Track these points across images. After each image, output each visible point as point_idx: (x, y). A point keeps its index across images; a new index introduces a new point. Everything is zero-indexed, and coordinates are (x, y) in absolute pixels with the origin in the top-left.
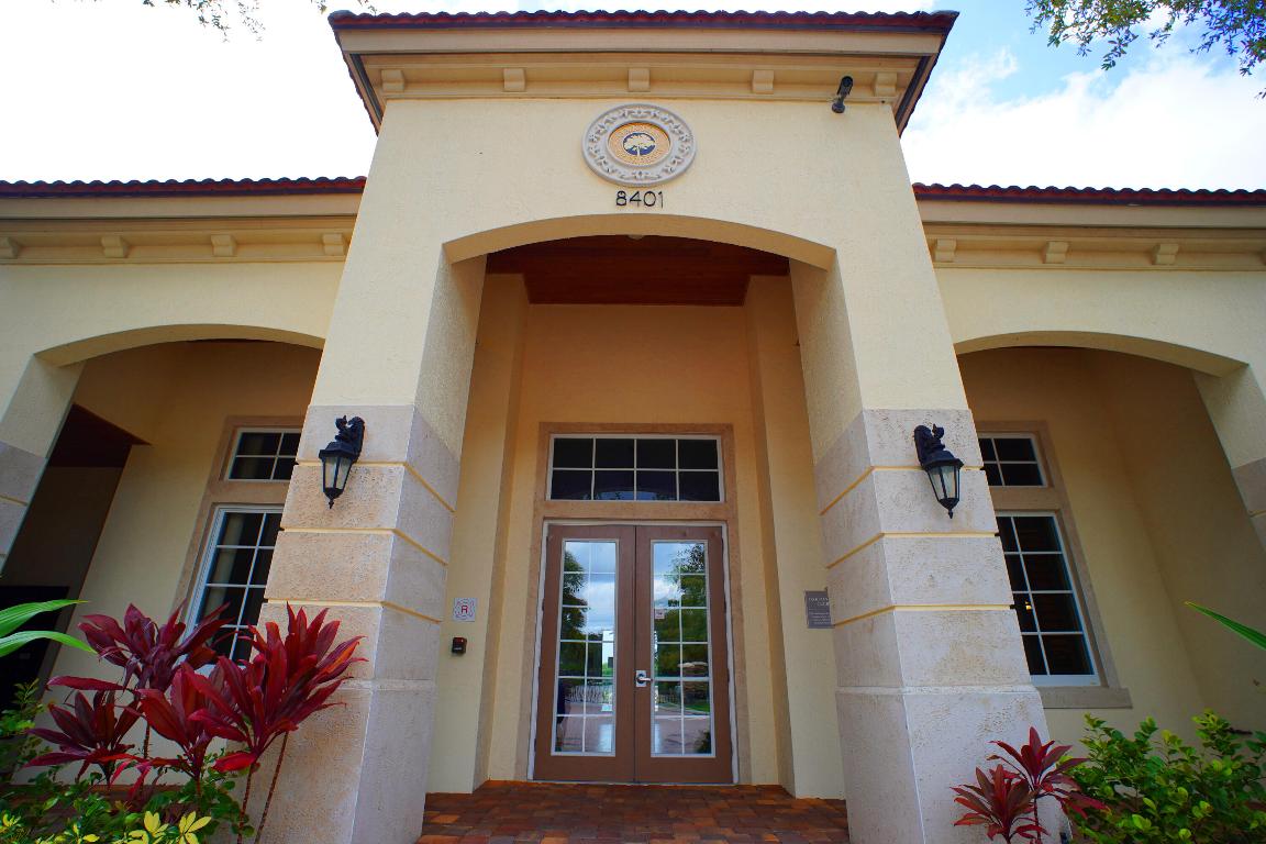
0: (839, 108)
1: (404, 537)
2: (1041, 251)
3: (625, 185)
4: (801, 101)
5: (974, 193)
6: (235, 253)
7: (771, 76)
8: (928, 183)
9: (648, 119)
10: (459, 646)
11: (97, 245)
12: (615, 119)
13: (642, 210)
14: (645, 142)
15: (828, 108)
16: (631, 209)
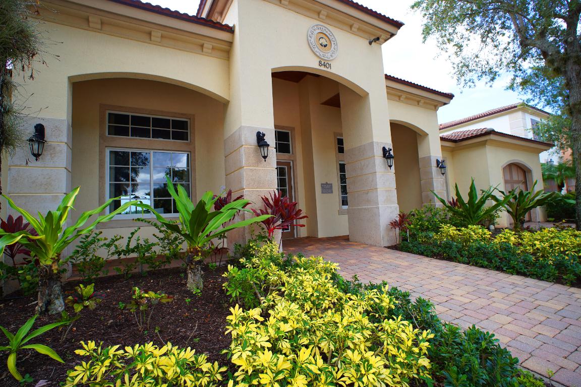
0: (370, 43)
2: (400, 97)
3: (322, 59)
4: (362, 37)
5: (389, 77)
7: (358, 27)
8: (388, 75)
9: (324, 32)
12: (315, 29)
13: (325, 69)
14: (325, 43)
15: (367, 42)
16: (322, 68)
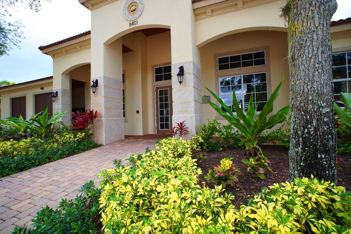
1: (106, 97)
3: (131, 21)
6: (81, 49)
10: (138, 112)
11: (62, 52)
12: (128, 3)
14: (134, 8)
